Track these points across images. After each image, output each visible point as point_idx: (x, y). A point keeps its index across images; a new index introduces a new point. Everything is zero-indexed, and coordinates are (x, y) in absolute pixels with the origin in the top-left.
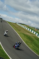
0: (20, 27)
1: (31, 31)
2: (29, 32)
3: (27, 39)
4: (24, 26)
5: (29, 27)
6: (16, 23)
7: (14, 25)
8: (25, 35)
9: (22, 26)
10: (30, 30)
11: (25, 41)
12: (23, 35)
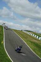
0: (27, 34)
1: (39, 38)
2: (36, 39)
3: (34, 47)
4: (30, 33)
5: (35, 34)
6: (22, 30)
7: (20, 32)
8: (32, 42)
9: (28, 33)
10: (37, 37)
11: (32, 49)
12: (30, 43)
